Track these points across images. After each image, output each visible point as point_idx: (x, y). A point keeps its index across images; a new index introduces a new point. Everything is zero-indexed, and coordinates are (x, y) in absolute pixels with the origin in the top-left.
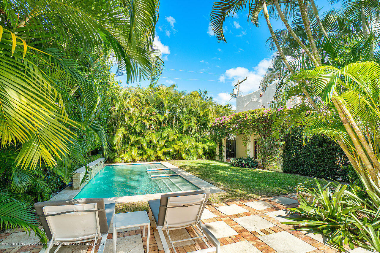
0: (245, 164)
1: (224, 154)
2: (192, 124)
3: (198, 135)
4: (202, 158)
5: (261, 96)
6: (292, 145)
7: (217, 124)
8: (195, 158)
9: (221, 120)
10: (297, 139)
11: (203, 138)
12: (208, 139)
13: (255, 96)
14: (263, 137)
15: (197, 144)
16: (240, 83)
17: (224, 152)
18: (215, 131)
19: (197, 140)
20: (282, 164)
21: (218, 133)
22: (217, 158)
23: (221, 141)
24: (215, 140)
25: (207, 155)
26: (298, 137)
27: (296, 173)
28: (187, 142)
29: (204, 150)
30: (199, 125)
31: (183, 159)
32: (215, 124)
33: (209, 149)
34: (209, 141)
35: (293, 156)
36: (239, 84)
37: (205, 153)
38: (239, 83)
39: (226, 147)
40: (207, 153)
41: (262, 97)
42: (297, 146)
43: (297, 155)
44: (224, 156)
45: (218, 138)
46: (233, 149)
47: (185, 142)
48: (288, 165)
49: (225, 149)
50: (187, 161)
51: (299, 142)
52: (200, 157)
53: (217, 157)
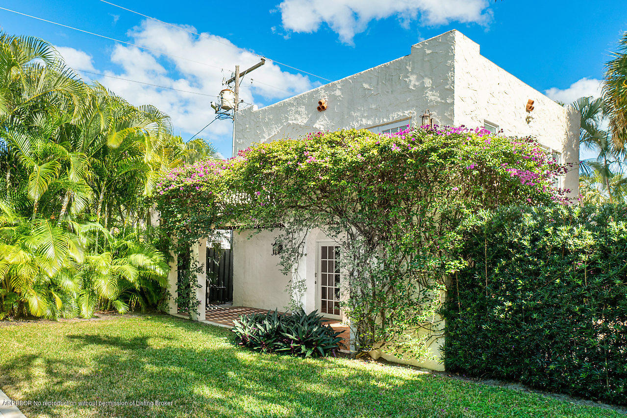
0: (297, 342)
1: (200, 294)
2: (73, 176)
3: (99, 227)
4: (113, 310)
5: (321, 108)
6: (497, 271)
7: (174, 186)
8: (87, 310)
9: (190, 174)
10: (519, 248)
11: (119, 236)
12: (137, 242)
13: (302, 109)
14: (360, 238)
15: (94, 258)
16: (242, 75)
17: (200, 287)
18: (166, 214)
19: (98, 245)
20: (442, 342)
21: (180, 221)
22: (173, 308)
23: (189, 252)
24: (163, 247)
25: (135, 299)
26: (526, 243)
27: (510, 379)
28: (50, 252)
29: (122, 281)
30: (104, 188)
31: (36, 318)
32: (167, 187)
33: (143, 279)
34: (142, 250)
35: (502, 316)
36: (239, 79)
37: (126, 291)
38: (238, 75)
39: (204, 269)
40: (134, 290)
41: (325, 113)
42: (522, 278)
43: (516, 312)
44: (199, 303)
45: (175, 240)
46: (222, 274)
47: (41, 251)
48: (475, 347)
49: (202, 279)
50: (51, 325)
51: (530, 263)
52: (107, 307)
53: (170, 305)
